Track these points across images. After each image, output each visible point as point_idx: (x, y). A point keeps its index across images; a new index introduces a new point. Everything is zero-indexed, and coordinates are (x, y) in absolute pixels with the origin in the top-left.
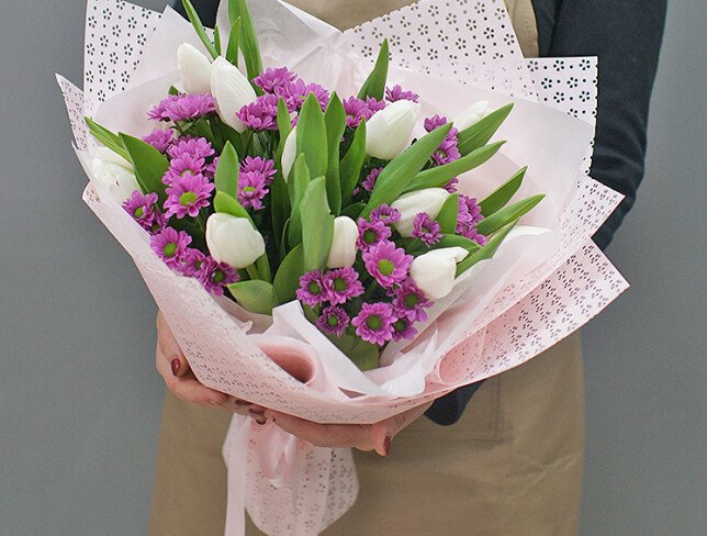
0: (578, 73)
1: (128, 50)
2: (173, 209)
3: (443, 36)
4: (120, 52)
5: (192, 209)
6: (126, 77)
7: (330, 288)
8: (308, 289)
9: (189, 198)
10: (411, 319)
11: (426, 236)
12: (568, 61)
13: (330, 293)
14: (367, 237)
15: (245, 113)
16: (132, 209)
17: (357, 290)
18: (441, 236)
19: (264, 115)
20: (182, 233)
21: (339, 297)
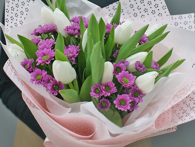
0: (187, 19)
1: (22, 13)
2: (40, 62)
3: (139, 8)
4: (19, 13)
5: (47, 61)
6: (21, 23)
7: (104, 90)
8: (95, 92)
9: (46, 58)
10: (137, 101)
11: (141, 69)
12: (183, 16)
13: (104, 92)
14: (117, 70)
15: (67, 29)
16: (24, 65)
17: (115, 90)
18: (146, 69)
19: (75, 29)
20: (43, 71)
21: (107, 93)
